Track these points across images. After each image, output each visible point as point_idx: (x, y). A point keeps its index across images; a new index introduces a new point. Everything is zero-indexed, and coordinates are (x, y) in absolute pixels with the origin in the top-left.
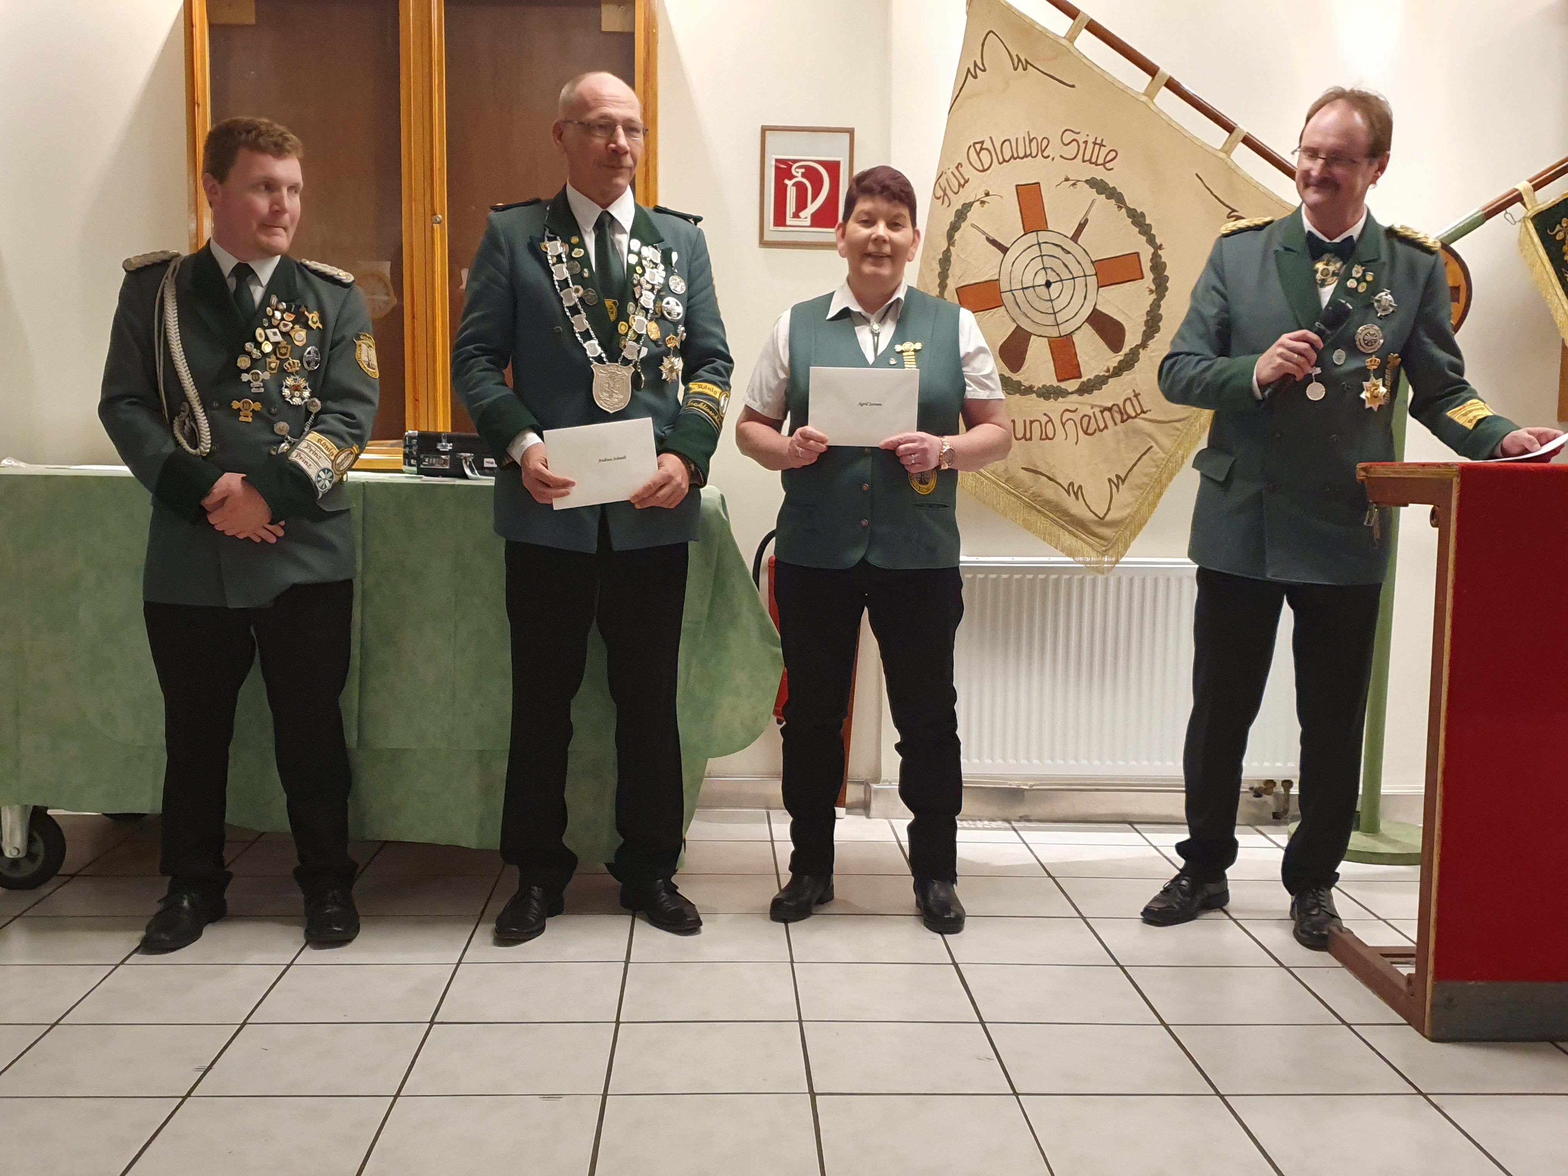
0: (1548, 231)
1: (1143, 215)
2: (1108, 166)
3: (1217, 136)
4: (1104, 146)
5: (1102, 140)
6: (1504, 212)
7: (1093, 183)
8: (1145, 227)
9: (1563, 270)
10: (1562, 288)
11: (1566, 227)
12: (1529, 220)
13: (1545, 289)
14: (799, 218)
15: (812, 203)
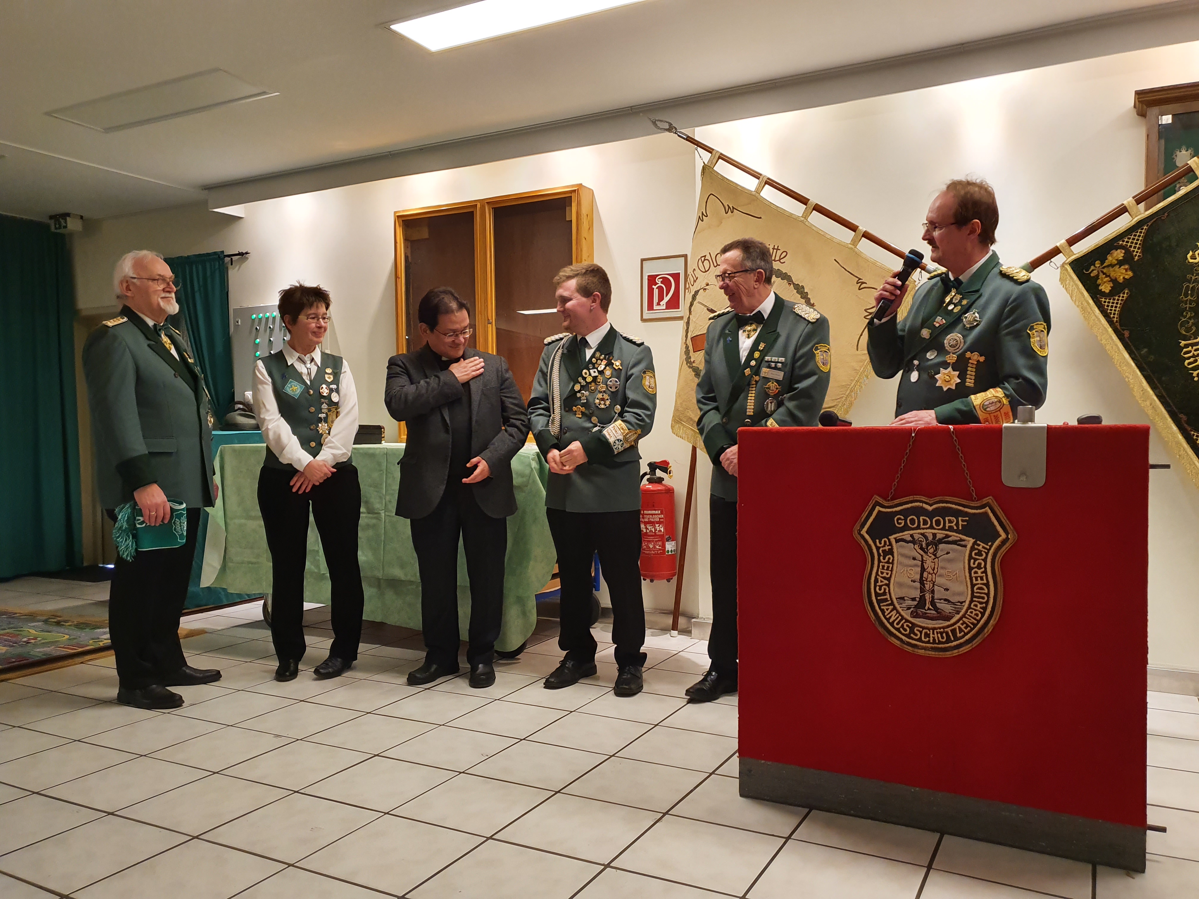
0: (1084, 271)
1: (803, 287)
2: (782, 261)
3: (845, 235)
4: (780, 250)
5: (778, 246)
6: (1049, 261)
8: (805, 294)
9: (1098, 296)
10: (1099, 308)
11: (1099, 267)
12: (1068, 265)
13: (1083, 309)
14: (660, 305)
15: (666, 296)
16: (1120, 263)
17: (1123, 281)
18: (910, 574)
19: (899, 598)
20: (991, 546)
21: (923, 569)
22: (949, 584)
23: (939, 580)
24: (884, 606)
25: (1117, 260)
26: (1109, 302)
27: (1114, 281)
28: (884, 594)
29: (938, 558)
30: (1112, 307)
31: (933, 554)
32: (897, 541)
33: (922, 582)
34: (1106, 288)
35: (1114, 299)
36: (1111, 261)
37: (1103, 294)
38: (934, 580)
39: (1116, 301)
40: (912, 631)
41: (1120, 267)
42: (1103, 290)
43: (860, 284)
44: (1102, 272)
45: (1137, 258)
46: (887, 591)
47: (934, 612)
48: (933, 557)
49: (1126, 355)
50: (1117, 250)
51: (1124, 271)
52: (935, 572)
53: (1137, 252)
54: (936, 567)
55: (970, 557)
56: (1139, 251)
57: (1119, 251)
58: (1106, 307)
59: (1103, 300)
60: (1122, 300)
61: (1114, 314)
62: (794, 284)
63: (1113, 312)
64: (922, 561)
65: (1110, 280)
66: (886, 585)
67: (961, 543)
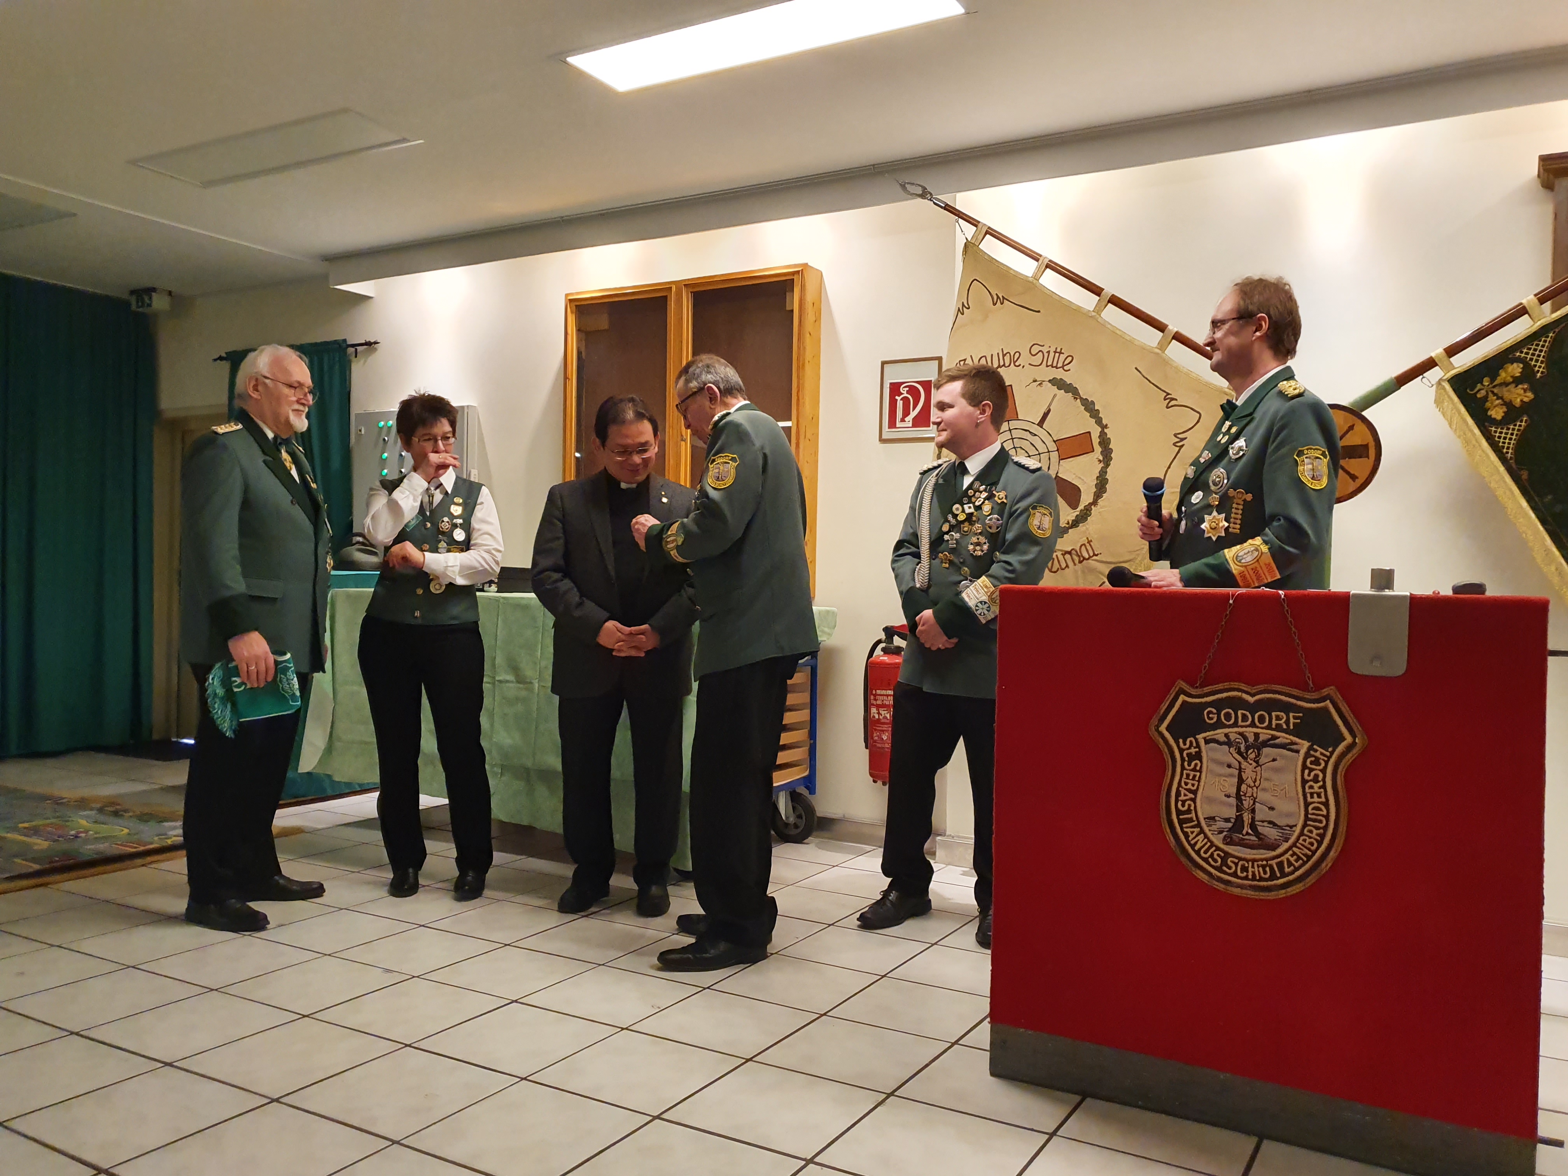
0: (1468, 391)
1: (1093, 403)
2: (1066, 368)
3: (1152, 336)
4: (1063, 353)
5: (1061, 349)
6: (1421, 377)
7: (1054, 382)
8: (1095, 412)
9: (1486, 424)
10: (1487, 440)
11: (1488, 385)
12: (1447, 382)
13: (1467, 442)
14: (905, 421)
15: (913, 411)
16: (1517, 381)
17: (1521, 406)
18: (1224, 786)
19: (1207, 818)
20: (1332, 753)
21: (1241, 781)
22: (1275, 802)
23: (1261, 796)
24: (1187, 827)
25: (1512, 377)
26: (1501, 433)
27: (1509, 405)
28: (1189, 811)
29: (1261, 766)
30: (1505, 438)
31: (1254, 761)
32: (1207, 742)
33: (1238, 797)
34: (1497, 413)
35: (1508, 429)
36: (1505, 378)
37: (1494, 422)
38: (1255, 795)
39: (1510, 431)
40: (1224, 862)
41: (1516, 386)
42: (1493, 416)
43: (1168, 400)
44: (1493, 392)
45: (1539, 375)
46: (1192, 808)
47: (1254, 838)
48: (1254, 764)
49: (1524, 504)
50: (1512, 364)
51: (1522, 391)
52: (1257, 784)
53: (1540, 367)
54: (1258, 778)
55: (1304, 766)
56: (1543, 365)
57: (1515, 365)
58: (1497, 439)
59: (1493, 429)
60: (1518, 430)
61: (1508, 448)
62: (1081, 398)
63: (1506, 445)
64: (1240, 769)
65: (1502, 403)
66: (1191, 799)
67: (1292, 747)
